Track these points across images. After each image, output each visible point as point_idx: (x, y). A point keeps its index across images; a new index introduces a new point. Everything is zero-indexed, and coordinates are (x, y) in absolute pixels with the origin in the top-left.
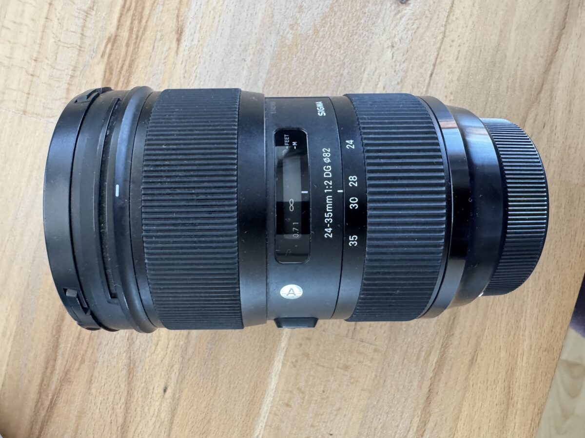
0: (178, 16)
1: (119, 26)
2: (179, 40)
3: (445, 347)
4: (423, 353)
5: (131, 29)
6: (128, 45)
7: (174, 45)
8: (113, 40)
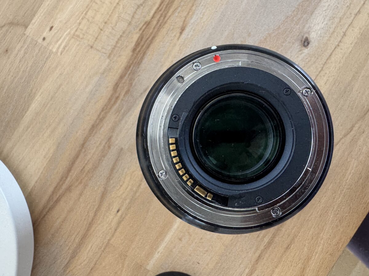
0: (184, 21)
1: (153, 17)
2: (181, 33)
5: (159, 21)
7: (178, 34)
8: (148, 24)
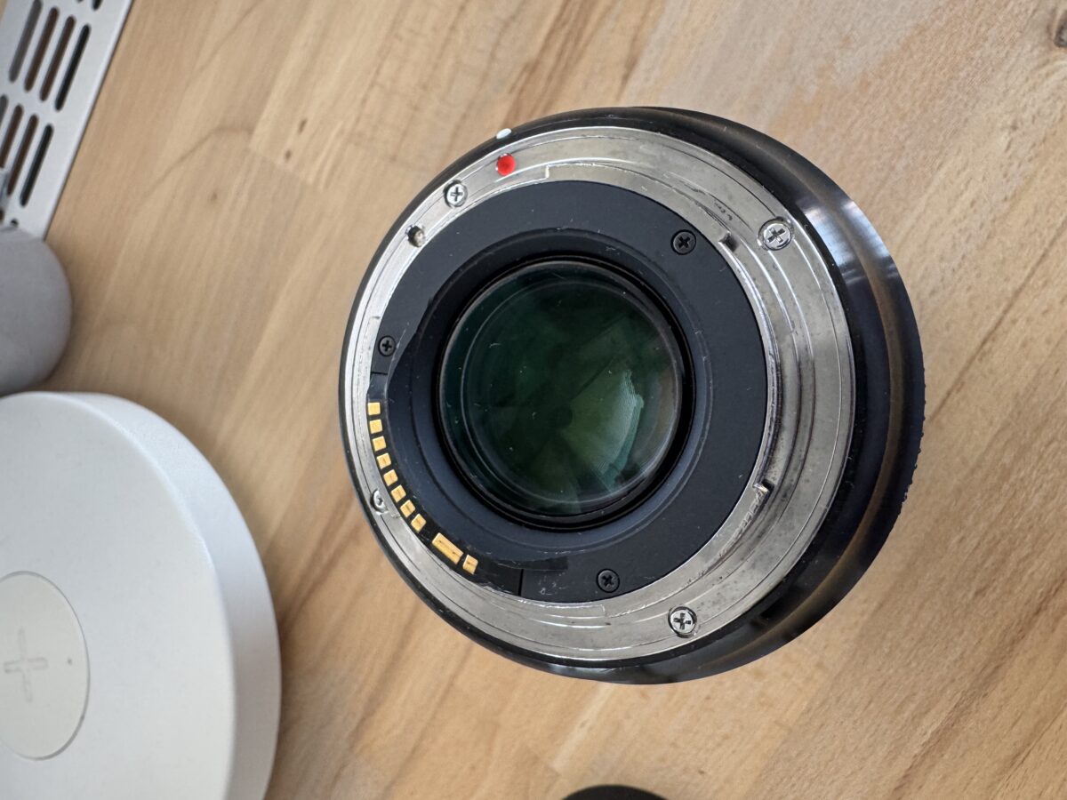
0: (634, 39)
1: (545, 48)
2: (626, 78)
3: (960, 712)
5: (560, 55)
6: (550, 78)
8: (532, 68)
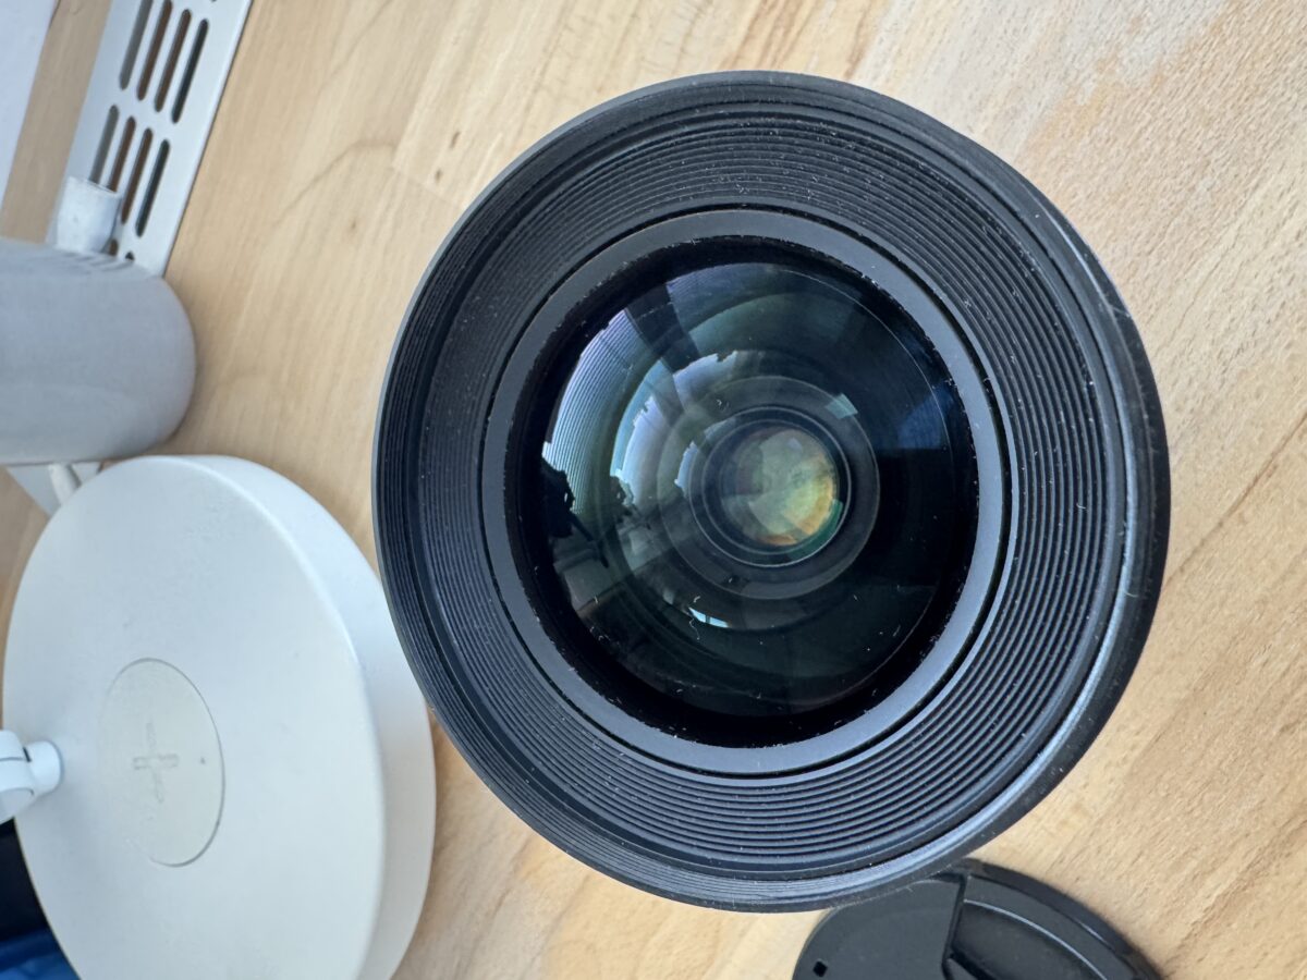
0: (861, 25)
1: (748, 38)
4: (1194, 863)
